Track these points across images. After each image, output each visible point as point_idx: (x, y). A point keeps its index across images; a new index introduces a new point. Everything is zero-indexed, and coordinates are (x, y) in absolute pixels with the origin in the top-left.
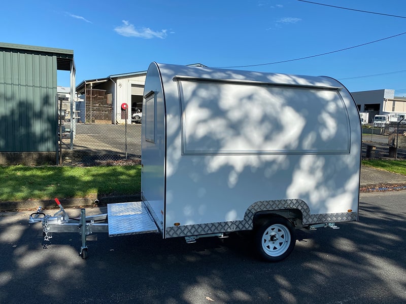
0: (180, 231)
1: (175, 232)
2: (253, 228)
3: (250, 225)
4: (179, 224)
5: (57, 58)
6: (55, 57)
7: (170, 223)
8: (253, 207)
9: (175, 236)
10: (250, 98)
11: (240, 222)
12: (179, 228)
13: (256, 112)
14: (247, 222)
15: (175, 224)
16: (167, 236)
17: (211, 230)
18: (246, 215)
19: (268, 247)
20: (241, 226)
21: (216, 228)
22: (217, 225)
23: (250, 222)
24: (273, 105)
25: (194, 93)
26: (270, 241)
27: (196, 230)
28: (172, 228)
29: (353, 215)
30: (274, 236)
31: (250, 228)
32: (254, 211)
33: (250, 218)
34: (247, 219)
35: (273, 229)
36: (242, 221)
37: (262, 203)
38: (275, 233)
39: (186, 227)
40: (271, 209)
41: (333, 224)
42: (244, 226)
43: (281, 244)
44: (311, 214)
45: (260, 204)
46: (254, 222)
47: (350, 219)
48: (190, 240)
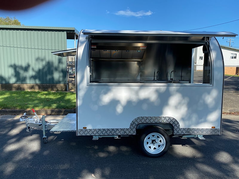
0: (86, 132)
1: (84, 133)
2: (136, 134)
3: (134, 132)
4: (86, 128)
5: (67, 33)
6: (65, 32)
7: (80, 127)
8: (136, 120)
9: (84, 135)
11: (127, 129)
12: (86, 130)
14: (132, 130)
15: (84, 128)
16: (79, 135)
17: (107, 133)
18: (131, 125)
19: (150, 147)
20: (127, 132)
21: (111, 132)
22: (115, 130)
23: (134, 130)
26: (151, 143)
28: (81, 130)
29: (216, 131)
30: (154, 140)
31: (134, 134)
32: (137, 123)
33: (134, 127)
34: (132, 128)
35: (153, 136)
36: (128, 129)
37: (143, 118)
38: (155, 138)
39: (90, 130)
40: (149, 122)
41: (201, 136)
42: (130, 132)
43: (159, 146)
44: (181, 128)
45: (141, 119)
46: (137, 130)
47: (214, 133)
48: (95, 138)
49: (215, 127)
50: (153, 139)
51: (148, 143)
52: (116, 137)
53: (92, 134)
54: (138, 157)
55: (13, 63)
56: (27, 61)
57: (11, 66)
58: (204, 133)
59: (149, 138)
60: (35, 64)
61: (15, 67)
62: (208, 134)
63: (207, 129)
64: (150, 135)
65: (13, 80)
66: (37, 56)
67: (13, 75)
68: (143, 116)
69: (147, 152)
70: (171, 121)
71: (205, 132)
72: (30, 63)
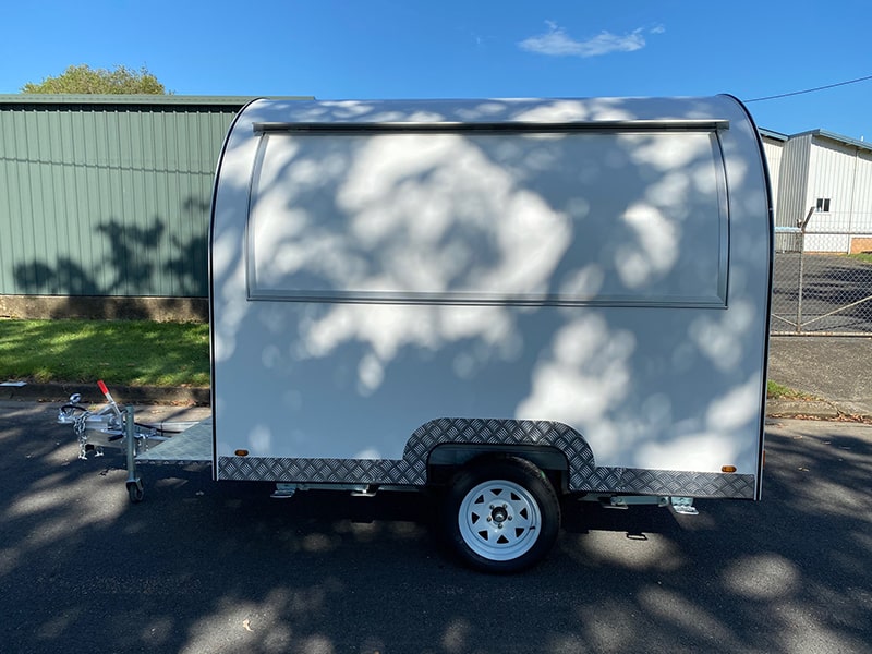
0: (248, 467)
1: (238, 470)
2: (428, 482)
3: (420, 475)
4: (246, 453)
7: (226, 450)
8: (427, 429)
9: (238, 477)
10: (425, 177)
11: (395, 464)
12: (247, 461)
13: (430, 215)
14: (411, 465)
15: (237, 453)
16: (220, 476)
18: (410, 448)
20: (395, 474)
23: (420, 465)
24: (482, 195)
25: (283, 174)
26: (489, 521)
27: (286, 471)
28: (229, 460)
29: (741, 483)
30: (502, 510)
31: (420, 482)
32: (429, 442)
33: (419, 458)
34: (413, 458)
35: (497, 492)
36: (399, 462)
37: (452, 423)
38: (504, 503)
39: (262, 461)
40: (492, 440)
41: (686, 501)
42: (403, 474)
43: (519, 531)
44: (597, 465)
45: (445, 425)
46: (431, 468)
47: (730, 493)
48: (284, 492)
49: (734, 469)
50: (498, 504)
51: (475, 518)
52: (361, 492)
53: (269, 478)
54: (441, 567)
55: (106, 219)
56: (152, 212)
57: (101, 228)
58: (690, 491)
59: (481, 500)
60: (180, 223)
61: (113, 231)
62: (706, 496)
63: (702, 475)
64: (484, 489)
65: (106, 278)
66: (185, 193)
67: (108, 259)
68: (452, 417)
69: (469, 552)
70: (561, 436)
71: (693, 488)
72: (164, 217)
